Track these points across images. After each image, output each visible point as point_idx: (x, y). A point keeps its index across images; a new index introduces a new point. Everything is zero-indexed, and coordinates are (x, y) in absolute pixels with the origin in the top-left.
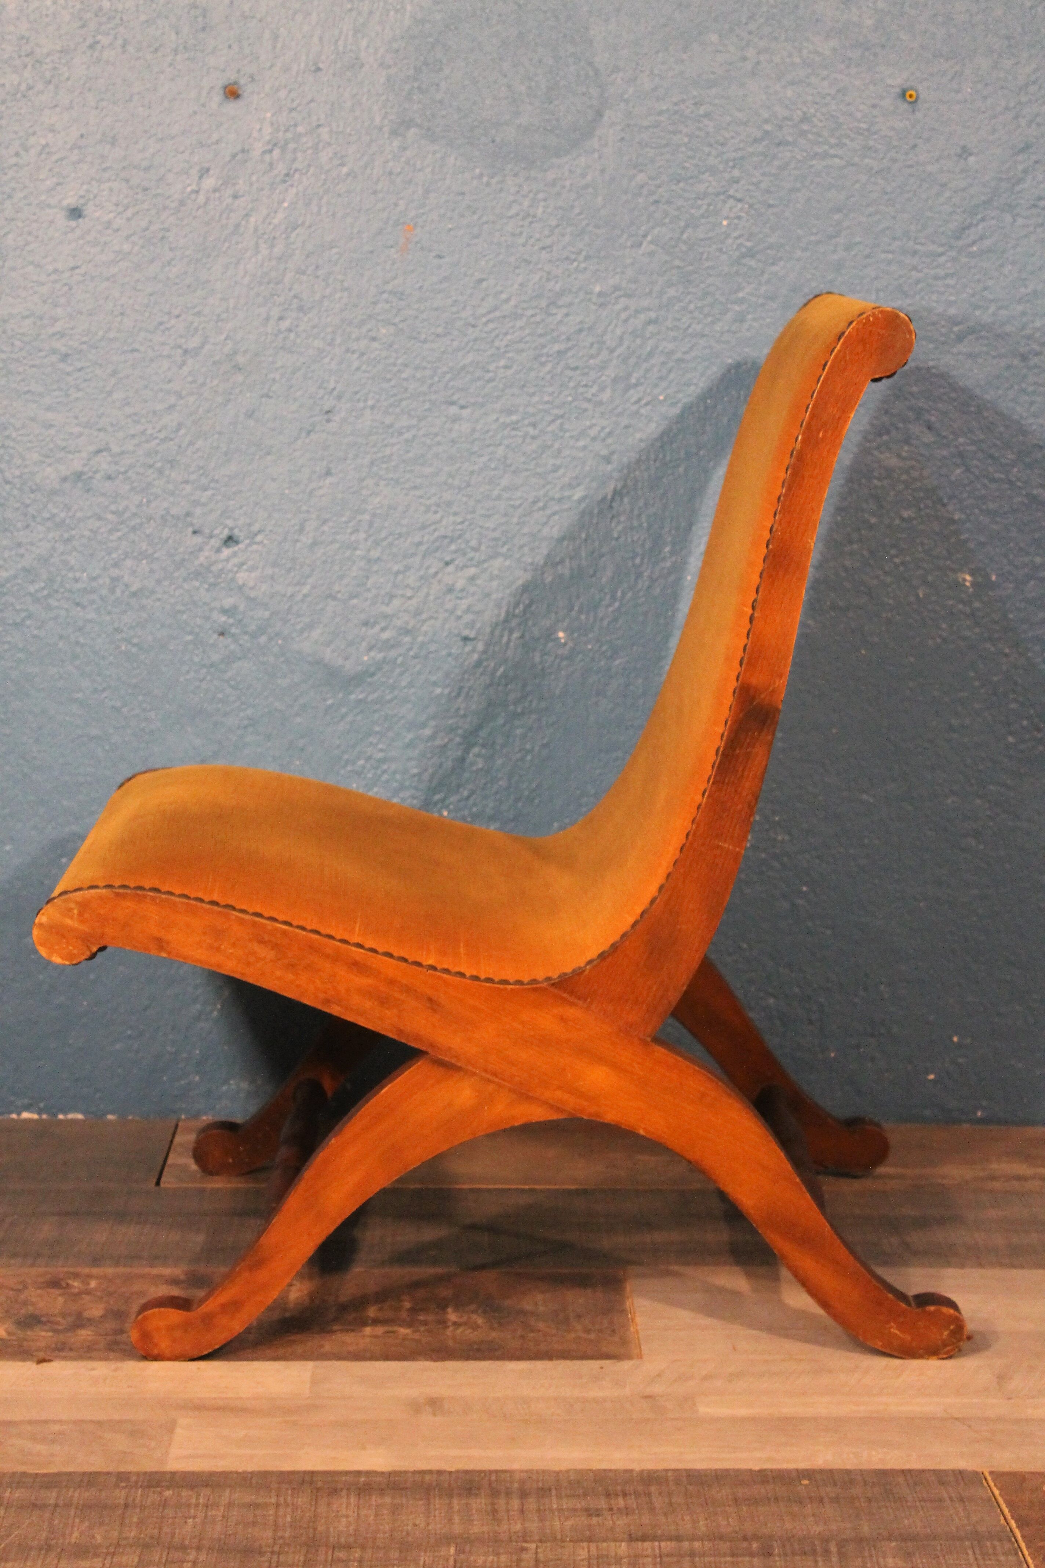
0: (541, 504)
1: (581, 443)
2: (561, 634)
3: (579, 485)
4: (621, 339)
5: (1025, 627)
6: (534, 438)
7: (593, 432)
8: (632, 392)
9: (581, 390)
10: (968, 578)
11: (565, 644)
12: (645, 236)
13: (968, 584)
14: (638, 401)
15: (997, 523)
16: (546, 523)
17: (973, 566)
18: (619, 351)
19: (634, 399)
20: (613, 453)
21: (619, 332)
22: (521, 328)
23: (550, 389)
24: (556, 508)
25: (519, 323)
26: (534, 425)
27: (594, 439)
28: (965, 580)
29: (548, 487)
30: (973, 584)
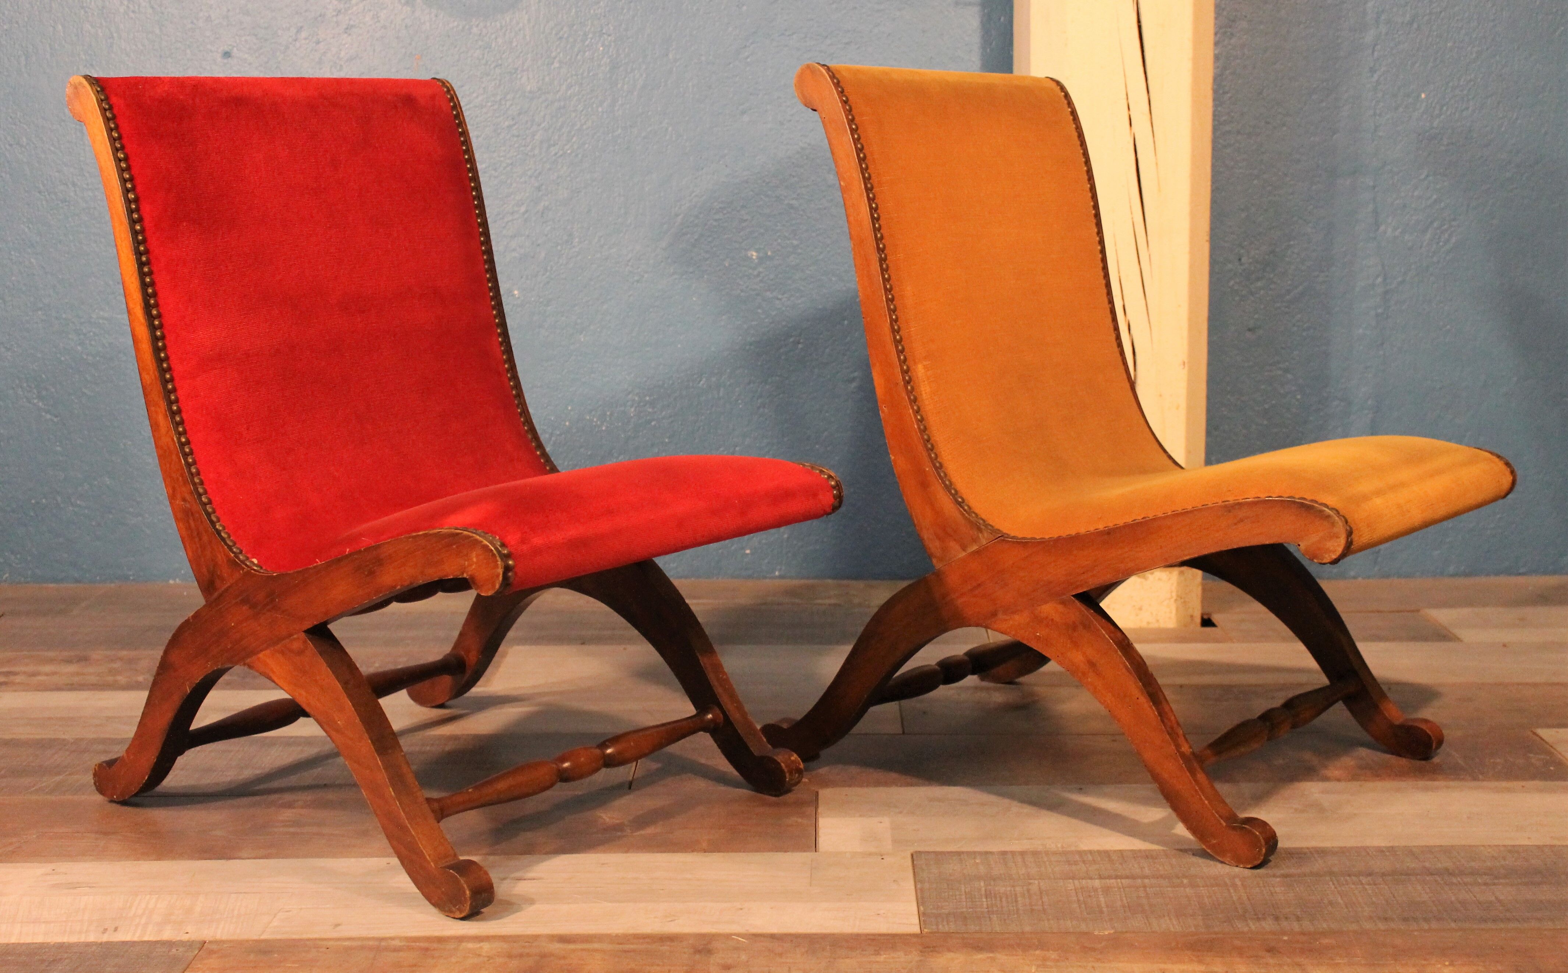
0: (501, 216)
1: (523, 180)
2: (516, 292)
3: (523, 204)
4: (544, 117)
5: (789, 282)
6: (496, 177)
7: (529, 173)
8: (552, 149)
9: (522, 149)
10: (754, 254)
11: (519, 298)
12: (555, 58)
13: (754, 257)
14: (556, 154)
15: (770, 221)
16: (504, 227)
17: (757, 247)
18: (543, 125)
19: (553, 153)
20: (542, 185)
21: (542, 114)
22: (486, 113)
23: (503, 148)
24: (510, 218)
25: (484, 110)
26: (495, 170)
27: (531, 177)
28: (752, 255)
29: (505, 206)
30: (758, 258)
